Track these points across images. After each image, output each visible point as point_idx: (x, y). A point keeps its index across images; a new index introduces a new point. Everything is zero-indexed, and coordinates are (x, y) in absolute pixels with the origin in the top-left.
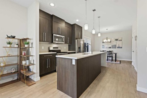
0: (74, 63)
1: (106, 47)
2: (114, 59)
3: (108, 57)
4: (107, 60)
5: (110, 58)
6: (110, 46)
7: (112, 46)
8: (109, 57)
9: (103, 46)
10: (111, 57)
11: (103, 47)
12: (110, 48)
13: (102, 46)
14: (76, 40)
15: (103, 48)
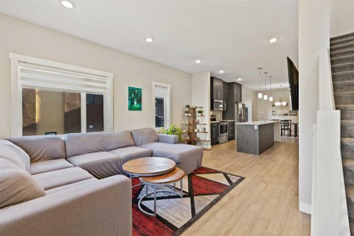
0: (256, 128)
1: (278, 113)
2: (293, 133)
3: (282, 129)
4: (282, 135)
5: (286, 132)
6: (287, 112)
7: (290, 112)
8: (284, 129)
9: (273, 111)
10: (288, 129)
11: (274, 113)
12: (286, 115)
13: (272, 113)
14: (236, 105)
15: (273, 115)
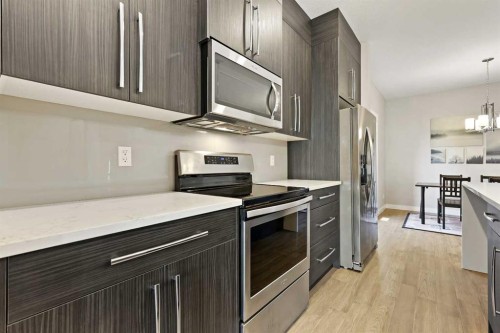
1: (450, 157)
6: (479, 152)
7: (488, 153)
9: (433, 152)
11: (436, 156)
12: (477, 161)
